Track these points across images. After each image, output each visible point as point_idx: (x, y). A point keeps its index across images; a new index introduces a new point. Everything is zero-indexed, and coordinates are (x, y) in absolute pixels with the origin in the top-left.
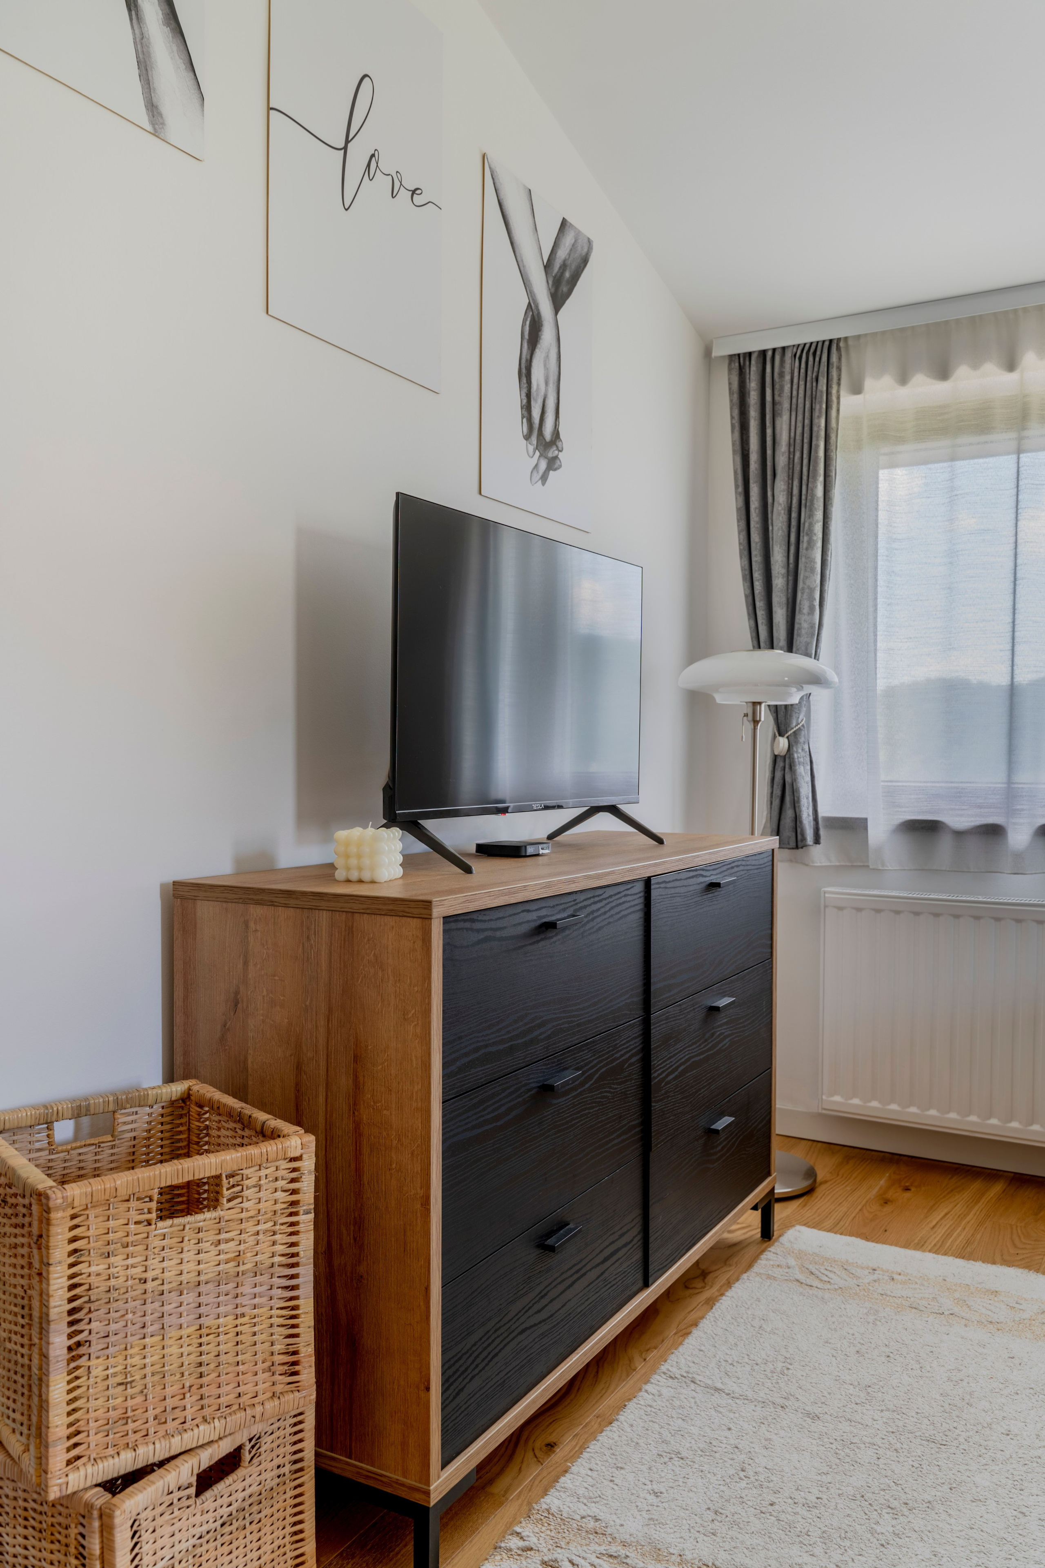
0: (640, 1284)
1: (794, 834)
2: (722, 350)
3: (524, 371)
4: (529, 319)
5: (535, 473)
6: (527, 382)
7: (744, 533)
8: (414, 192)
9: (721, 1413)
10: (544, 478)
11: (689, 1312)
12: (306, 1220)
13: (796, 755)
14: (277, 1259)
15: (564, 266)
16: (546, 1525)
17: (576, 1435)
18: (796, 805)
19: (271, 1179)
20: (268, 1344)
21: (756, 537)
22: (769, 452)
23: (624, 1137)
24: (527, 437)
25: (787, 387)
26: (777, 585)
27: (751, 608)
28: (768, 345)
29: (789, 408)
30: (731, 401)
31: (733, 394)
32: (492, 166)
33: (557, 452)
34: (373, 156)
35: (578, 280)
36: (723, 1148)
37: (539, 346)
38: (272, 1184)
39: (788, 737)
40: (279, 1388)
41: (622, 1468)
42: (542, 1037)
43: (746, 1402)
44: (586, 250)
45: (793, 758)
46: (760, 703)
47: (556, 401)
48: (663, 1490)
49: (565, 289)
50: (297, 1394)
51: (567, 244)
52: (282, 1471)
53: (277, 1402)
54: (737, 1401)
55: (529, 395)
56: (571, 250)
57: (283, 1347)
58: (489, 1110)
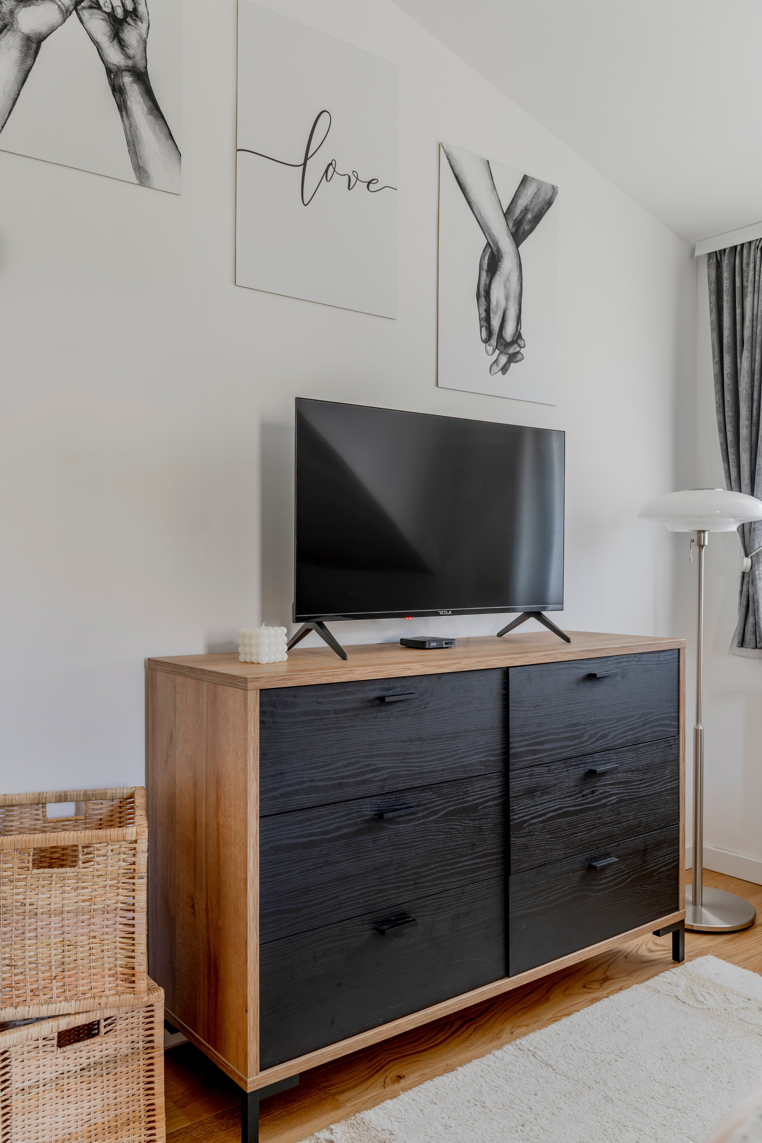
0: (502, 973)
1: (754, 637)
2: (702, 251)
3: (482, 293)
4: (488, 255)
5: (494, 367)
6: (486, 301)
7: (720, 394)
8: (369, 183)
9: (538, 1081)
10: (504, 369)
11: (571, 1006)
12: (142, 884)
13: (757, 573)
14: (120, 905)
15: (526, 210)
16: (355, 1128)
17: (423, 1074)
18: (756, 613)
19: (115, 853)
20: (112, 959)
21: (728, 397)
22: (738, 327)
23: (479, 860)
24: (486, 341)
25: (751, 273)
26: (742, 435)
27: (725, 453)
28: (738, 242)
29: (752, 291)
30: (710, 289)
31: (711, 284)
32: (448, 151)
33: (518, 349)
34: (331, 164)
35: (541, 218)
36: (609, 882)
37: (498, 273)
38: (116, 856)
39: (751, 557)
40: (120, 989)
41: (435, 1103)
42: (377, 779)
43: (564, 1078)
44: (550, 195)
45: (755, 575)
46: (704, 531)
47: (517, 311)
48: (453, 1125)
49: (526, 227)
50: (132, 995)
51: (529, 194)
52: (136, 1045)
53: (117, 998)
54: (557, 1076)
55: (488, 311)
56: (533, 197)
57: (124, 963)
58: (317, 826)
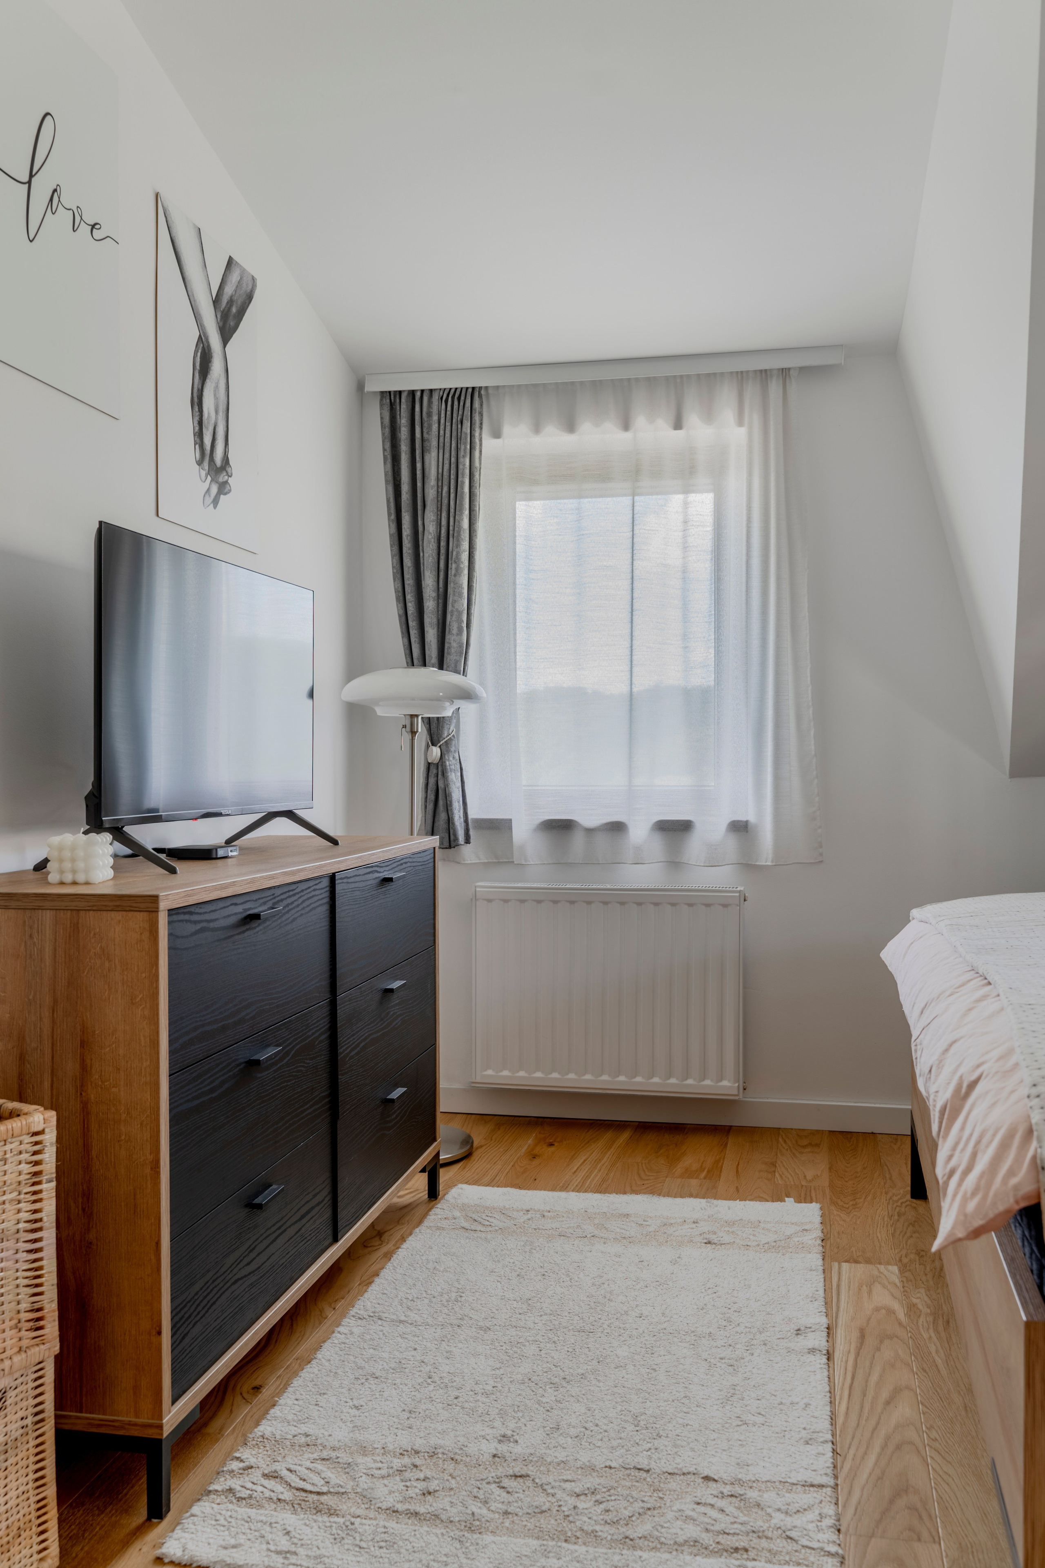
0: (330, 1239)
1: (447, 835)
2: (375, 386)
3: (196, 400)
4: (200, 351)
5: (207, 496)
6: (199, 411)
7: (397, 558)
8: (93, 227)
9: (406, 1338)
10: (215, 502)
11: (370, 1266)
12: (49, 1188)
13: (447, 763)
14: (22, 1225)
15: (231, 302)
16: (262, 1447)
17: (279, 1376)
18: (449, 808)
19: (15, 1153)
20: (14, 1304)
21: (408, 562)
22: (419, 484)
23: (316, 1107)
24: (200, 463)
25: (435, 427)
26: (428, 607)
27: (404, 627)
28: (417, 386)
29: (437, 445)
30: (383, 434)
31: (385, 428)
32: (165, 205)
33: (226, 477)
34: (55, 190)
35: (244, 315)
36: (397, 1117)
37: (209, 376)
38: (16, 1157)
39: (440, 747)
40: (25, 1343)
41: (324, 1394)
42: (248, 1017)
43: (427, 1327)
44: (250, 287)
45: (446, 766)
46: (417, 716)
47: (225, 429)
48: (363, 1404)
49: (232, 323)
50: (42, 1347)
51: (233, 281)
52: (25, 1422)
53: (24, 1355)
54: (420, 1328)
55: (200, 423)
56: (237, 287)
57: (29, 1305)
58: (206, 1082)
